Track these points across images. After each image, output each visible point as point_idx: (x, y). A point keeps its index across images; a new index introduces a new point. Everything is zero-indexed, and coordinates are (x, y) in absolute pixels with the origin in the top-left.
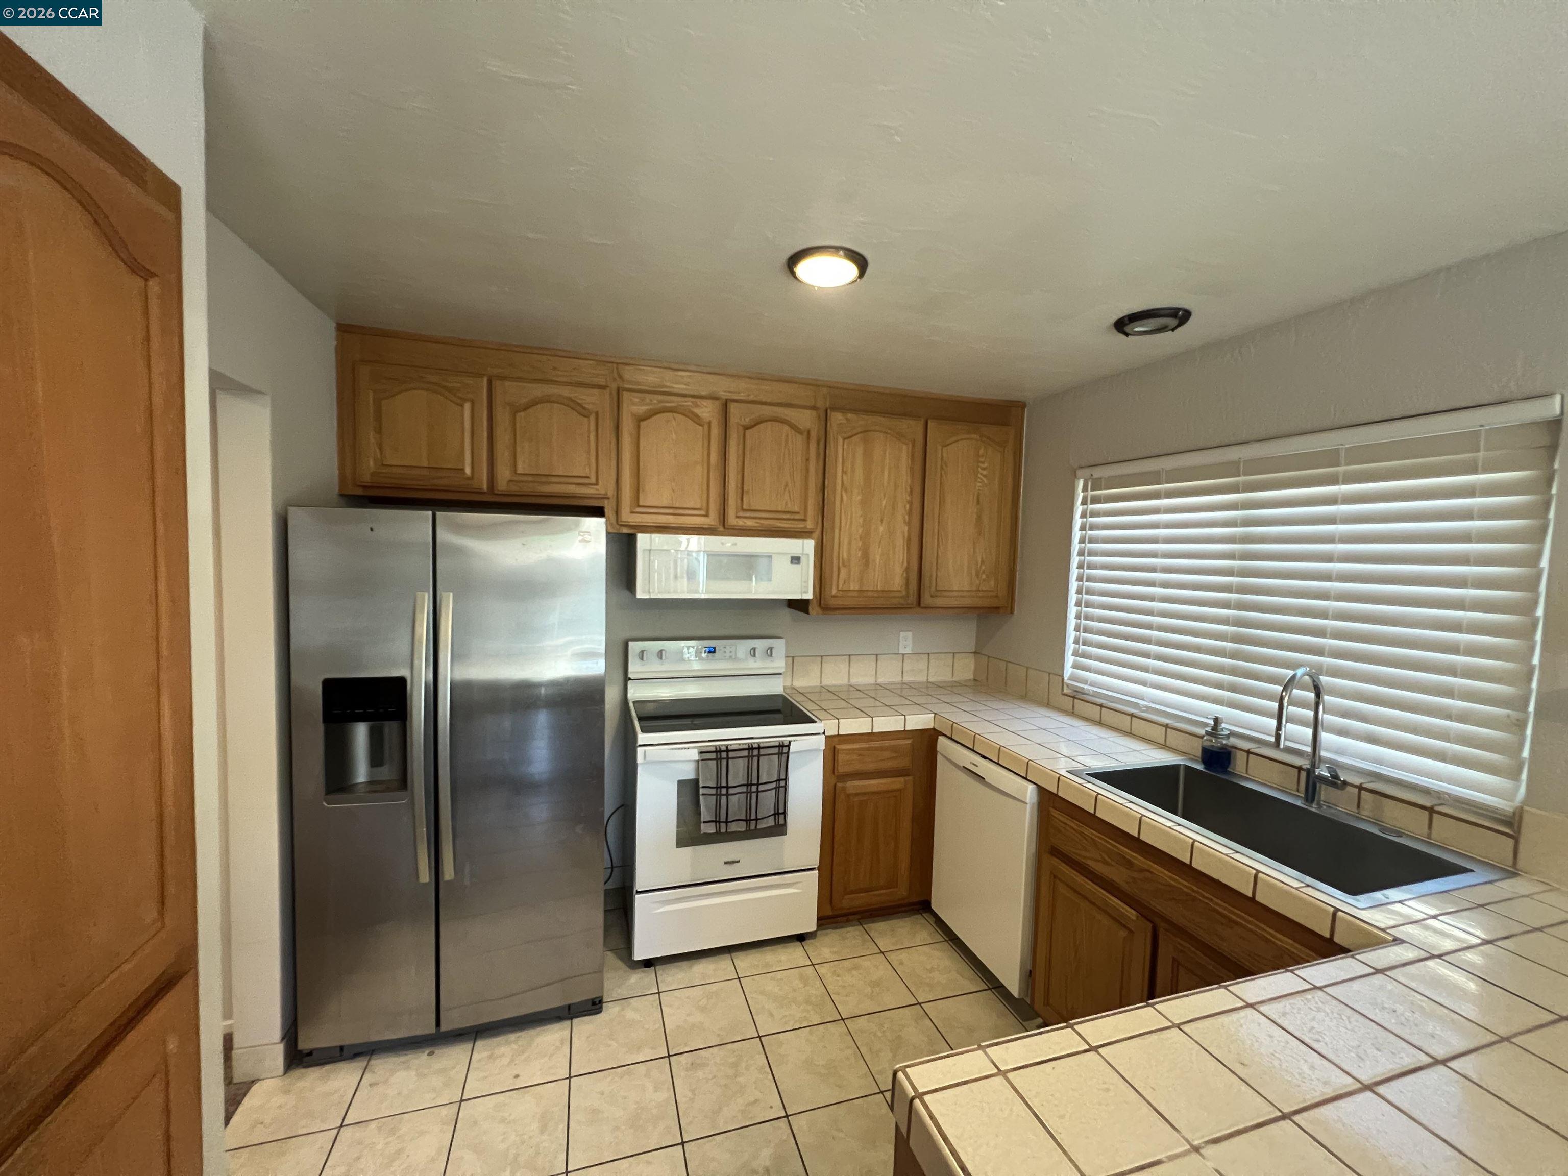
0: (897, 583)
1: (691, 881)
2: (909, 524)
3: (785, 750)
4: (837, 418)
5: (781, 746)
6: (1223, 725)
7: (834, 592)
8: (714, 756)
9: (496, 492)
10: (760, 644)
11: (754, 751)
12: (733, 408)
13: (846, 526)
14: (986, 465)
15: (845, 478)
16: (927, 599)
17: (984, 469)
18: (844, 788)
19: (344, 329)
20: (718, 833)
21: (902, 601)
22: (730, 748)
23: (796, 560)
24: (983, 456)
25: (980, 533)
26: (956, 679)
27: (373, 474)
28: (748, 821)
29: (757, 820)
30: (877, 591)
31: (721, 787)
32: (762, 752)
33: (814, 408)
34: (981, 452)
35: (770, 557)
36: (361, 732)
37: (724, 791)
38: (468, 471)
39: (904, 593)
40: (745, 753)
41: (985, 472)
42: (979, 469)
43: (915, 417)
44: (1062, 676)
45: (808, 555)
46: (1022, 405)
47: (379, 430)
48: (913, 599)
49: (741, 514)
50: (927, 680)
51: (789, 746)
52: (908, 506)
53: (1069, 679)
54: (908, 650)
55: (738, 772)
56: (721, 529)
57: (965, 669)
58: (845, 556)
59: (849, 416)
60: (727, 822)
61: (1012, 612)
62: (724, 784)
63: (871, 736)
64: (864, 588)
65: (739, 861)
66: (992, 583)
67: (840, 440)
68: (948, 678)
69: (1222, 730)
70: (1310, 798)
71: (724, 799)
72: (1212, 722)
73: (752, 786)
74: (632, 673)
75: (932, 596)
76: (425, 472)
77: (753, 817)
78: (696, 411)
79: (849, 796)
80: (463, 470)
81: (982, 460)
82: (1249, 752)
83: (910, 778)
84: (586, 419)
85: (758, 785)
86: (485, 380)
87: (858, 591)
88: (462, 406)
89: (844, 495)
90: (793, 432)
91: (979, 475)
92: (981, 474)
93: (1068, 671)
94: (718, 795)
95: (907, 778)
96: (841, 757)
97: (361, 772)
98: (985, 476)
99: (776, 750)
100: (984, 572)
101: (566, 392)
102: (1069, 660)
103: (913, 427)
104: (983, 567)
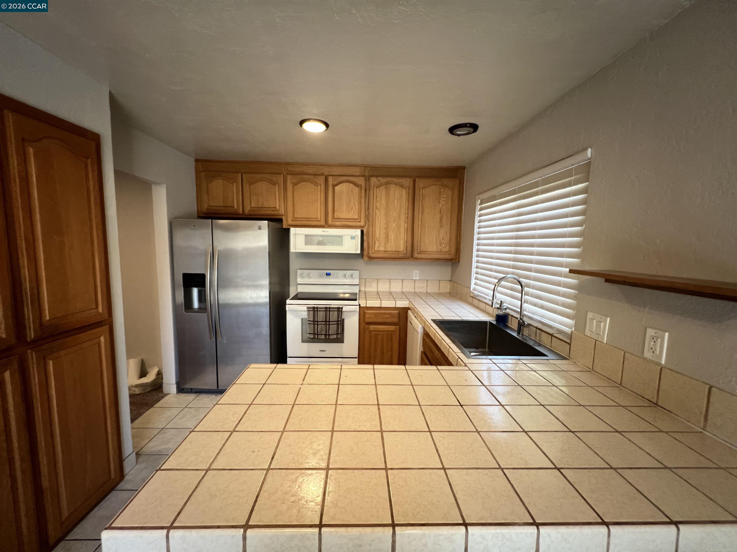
0: (401, 247)
1: (308, 355)
2: (407, 223)
3: (340, 310)
4: (374, 180)
5: (339, 308)
6: (504, 304)
7: (373, 251)
8: (312, 309)
9: (245, 214)
10: (349, 273)
11: (328, 310)
12: (330, 179)
13: (378, 224)
14: (444, 196)
15: (377, 204)
16: (416, 255)
17: (443, 198)
18: (368, 328)
19: (197, 161)
20: (314, 338)
21: (404, 256)
22: (318, 307)
23: (353, 238)
24: (442, 192)
25: (441, 226)
26: (440, 291)
27: (207, 209)
28: (326, 335)
29: (329, 335)
30: (392, 251)
31: (315, 321)
32: (331, 309)
33: (364, 176)
34: (442, 190)
35: (342, 236)
36: (195, 291)
37: (316, 323)
38: (236, 207)
39: (405, 252)
40: (324, 309)
41: (444, 199)
42: (441, 198)
43: (410, 177)
44: (470, 288)
45: (358, 236)
46: (464, 168)
47: (208, 195)
48: (409, 255)
49: (334, 220)
50: (427, 291)
51: (342, 308)
52: (406, 215)
53: (473, 290)
54: (418, 278)
55: (321, 316)
56: (326, 226)
57: (446, 287)
58: (378, 237)
59: (379, 178)
60: (317, 334)
61: (459, 262)
62: (316, 320)
63: (380, 308)
64: (387, 250)
65: (325, 351)
66: (448, 248)
67: (375, 188)
68: (437, 291)
69: (504, 306)
70: (519, 333)
71: (316, 326)
72: (500, 302)
73: (327, 322)
74: (299, 281)
75: (418, 254)
76: (222, 208)
77: (328, 334)
78: (315, 180)
79: (370, 331)
80: (234, 207)
81: (442, 194)
82: (512, 316)
83: (398, 327)
84: (274, 186)
85: (329, 322)
86: (240, 174)
87: (384, 251)
88: (233, 184)
89: (377, 211)
90: (355, 186)
91: (441, 201)
92: (442, 200)
93: (473, 286)
94: (314, 324)
95: (397, 327)
96: (367, 316)
97: (196, 305)
98: (444, 201)
99: (336, 309)
100: (443, 243)
101: (267, 176)
102: (473, 281)
103: (407, 182)
104: (443, 241)
